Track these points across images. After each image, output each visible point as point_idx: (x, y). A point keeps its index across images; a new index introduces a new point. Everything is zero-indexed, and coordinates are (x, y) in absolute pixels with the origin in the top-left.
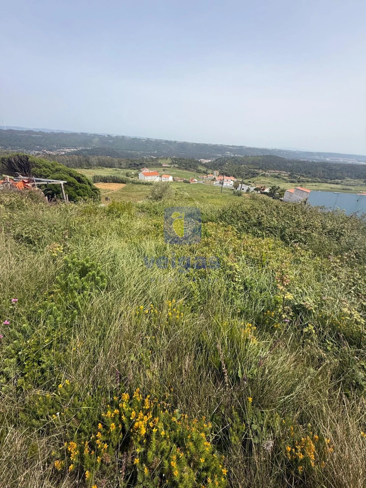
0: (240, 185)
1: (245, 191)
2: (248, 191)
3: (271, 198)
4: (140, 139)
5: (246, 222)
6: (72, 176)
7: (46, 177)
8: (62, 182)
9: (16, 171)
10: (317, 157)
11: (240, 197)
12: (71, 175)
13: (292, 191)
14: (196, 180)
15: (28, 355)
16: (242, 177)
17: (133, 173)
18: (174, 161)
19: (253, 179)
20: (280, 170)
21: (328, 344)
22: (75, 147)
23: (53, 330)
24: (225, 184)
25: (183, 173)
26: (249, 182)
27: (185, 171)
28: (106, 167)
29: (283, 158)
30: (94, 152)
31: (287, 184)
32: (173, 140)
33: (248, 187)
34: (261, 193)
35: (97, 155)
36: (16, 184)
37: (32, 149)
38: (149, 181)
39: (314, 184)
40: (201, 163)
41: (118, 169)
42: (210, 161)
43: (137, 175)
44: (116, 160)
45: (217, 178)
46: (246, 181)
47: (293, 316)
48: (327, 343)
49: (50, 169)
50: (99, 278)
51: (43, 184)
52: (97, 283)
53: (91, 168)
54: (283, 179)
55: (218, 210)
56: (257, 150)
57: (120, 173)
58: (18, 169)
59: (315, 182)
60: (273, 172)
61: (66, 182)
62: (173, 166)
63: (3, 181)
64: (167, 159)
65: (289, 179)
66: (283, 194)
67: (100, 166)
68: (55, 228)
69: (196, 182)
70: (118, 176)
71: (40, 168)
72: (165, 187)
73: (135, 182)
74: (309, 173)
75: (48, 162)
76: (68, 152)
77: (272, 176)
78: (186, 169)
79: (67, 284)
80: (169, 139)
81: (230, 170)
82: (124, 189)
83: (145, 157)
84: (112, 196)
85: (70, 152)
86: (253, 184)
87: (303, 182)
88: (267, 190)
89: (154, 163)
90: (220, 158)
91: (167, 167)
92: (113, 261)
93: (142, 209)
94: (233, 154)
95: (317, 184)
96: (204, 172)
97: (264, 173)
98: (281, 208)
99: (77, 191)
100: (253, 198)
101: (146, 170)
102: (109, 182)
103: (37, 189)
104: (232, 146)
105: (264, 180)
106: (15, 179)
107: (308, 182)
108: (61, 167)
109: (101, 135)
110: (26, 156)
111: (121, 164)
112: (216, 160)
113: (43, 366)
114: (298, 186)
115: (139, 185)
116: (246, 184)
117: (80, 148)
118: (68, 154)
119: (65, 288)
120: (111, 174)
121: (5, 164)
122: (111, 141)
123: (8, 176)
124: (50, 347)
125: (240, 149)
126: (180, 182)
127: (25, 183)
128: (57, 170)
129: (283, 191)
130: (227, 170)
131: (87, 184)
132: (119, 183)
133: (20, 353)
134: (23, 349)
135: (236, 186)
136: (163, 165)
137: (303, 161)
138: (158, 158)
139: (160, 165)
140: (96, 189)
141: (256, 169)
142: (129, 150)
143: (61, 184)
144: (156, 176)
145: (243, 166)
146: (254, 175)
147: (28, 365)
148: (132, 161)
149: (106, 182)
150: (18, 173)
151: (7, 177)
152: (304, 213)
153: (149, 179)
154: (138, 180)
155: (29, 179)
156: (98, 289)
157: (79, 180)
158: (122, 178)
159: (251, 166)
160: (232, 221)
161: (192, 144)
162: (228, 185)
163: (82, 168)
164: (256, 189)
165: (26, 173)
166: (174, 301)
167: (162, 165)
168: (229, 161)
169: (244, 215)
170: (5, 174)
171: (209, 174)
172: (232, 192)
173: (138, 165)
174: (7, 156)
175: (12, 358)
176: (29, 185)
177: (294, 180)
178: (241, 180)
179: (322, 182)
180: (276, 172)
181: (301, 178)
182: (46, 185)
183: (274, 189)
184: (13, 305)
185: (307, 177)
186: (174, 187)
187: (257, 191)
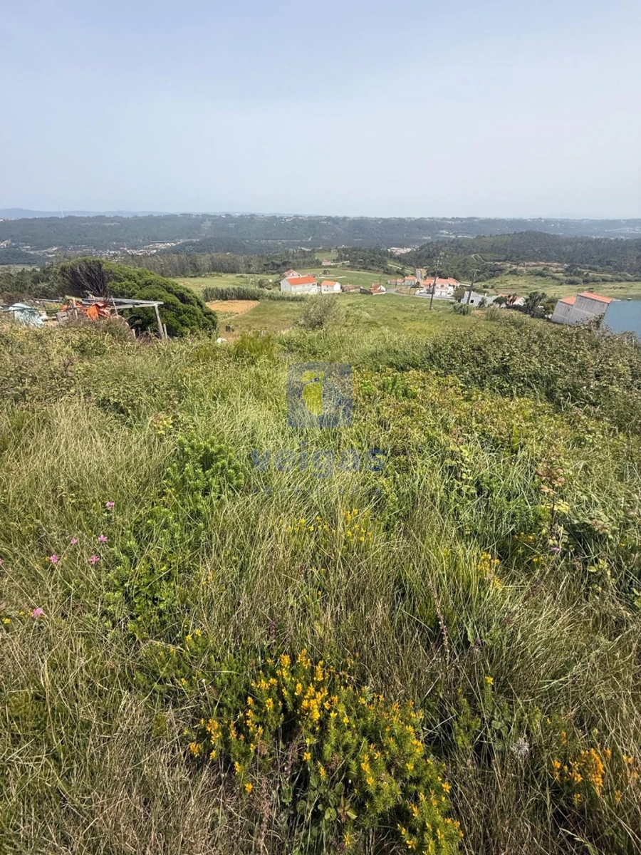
0: (467, 293)
1: (476, 304)
2: (482, 303)
3: (528, 316)
4: (281, 218)
5: (478, 366)
6: (171, 292)
7: (130, 297)
8: (156, 304)
9: (84, 288)
10: (627, 230)
11: (467, 318)
12: (169, 290)
13: (571, 300)
14: (383, 288)
15: (137, 589)
16: (471, 279)
17: (271, 281)
18: (343, 255)
19: (492, 280)
20: (548, 261)
21: (636, 596)
22: (173, 240)
23: (170, 552)
24: (437, 294)
25: (359, 276)
26: (485, 287)
27: (362, 272)
28: (225, 272)
29: (554, 236)
30: (203, 247)
31: (560, 287)
32: (341, 215)
33: (481, 296)
34: (508, 307)
35: (209, 252)
36: (87, 310)
37: (105, 248)
38: (299, 293)
39: (618, 285)
40: (392, 257)
41: (245, 275)
42: (409, 250)
43: (277, 284)
44: (241, 259)
45: (422, 282)
46: (478, 285)
47: (570, 544)
48: (633, 593)
49: (135, 282)
50: (231, 471)
51: (126, 309)
52: (230, 479)
53: (199, 276)
54: (554, 278)
55: (426, 345)
56: (502, 221)
57: (248, 282)
58: (86, 284)
59: (620, 281)
60: (534, 266)
61: (162, 303)
62: (341, 263)
63: (66, 306)
64: (330, 251)
65: (565, 278)
66: (553, 307)
67: (214, 270)
68: (155, 386)
69: (384, 291)
70: (244, 287)
71: (121, 280)
72: (328, 305)
73: (275, 296)
74: (608, 263)
75: (132, 270)
76: (161, 250)
77: (531, 273)
78: (365, 268)
79: (183, 480)
80: (333, 215)
81: (447, 267)
82: (257, 310)
83: (291, 250)
84: (237, 323)
85: (165, 250)
86: (491, 291)
87: (593, 281)
88: (520, 302)
89: (307, 260)
90: (428, 244)
91: (330, 266)
92: (252, 442)
93: (290, 346)
94: (454, 234)
95: (624, 284)
96: (398, 272)
97: (514, 267)
98: (548, 337)
99: (180, 317)
100: (492, 318)
101: (294, 275)
102: (232, 299)
103: (118, 317)
104: (453, 219)
105: (515, 283)
106: (84, 303)
107: (605, 280)
108: (152, 277)
109: (215, 216)
110: (98, 262)
111: (249, 266)
112: (421, 248)
113: (162, 606)
114: (583, 290)
115: (282, 303)
116: (479, 291)
117: (182, 241)
118: (163, 253)
119: (182, 486)
120: (234, 284)
121: (67, 278)
122: (232, 225)
123: (74, 299)
124: (169, 577)
125: (469, 224)
126: (353, 293)
127: (99, 307)
128: (146, 284)
129: (553, 301)
130: (441, 266)
131: (196, 304)
132: (248, 299)
133: (126, 585)
134: (131, 580)
135: (458, 296)
136: (323, 264)
137: (597, 240)
138: (313, 251)
139: (318, 264)
140: (211, 313)
141: (499, 261)
142: (263, 239)
143: (154, 307)
144: (311, 285)
145: (473, 256)
146: (495, 272)
147: (139, 603)
148: (268, 260)
149: (226, 299)
150: (88, 292)
151: (72, 300)
152: (596, 346)
153: (298, 290)
154: (280, 293)
155: (104, 302)
156: (232, 489)
157: (184, 299)
158: (253, 291)
159: (488, 256)
160: (452, 365)
161: (377, 220)
162: (444, 294)
163: (185, 277)
164: (497, 301)
165: (99, 291)
166: (355, 511)
167: (321, 263)
168: (445, 249)
169: (476, 354)
170: (68, 294)
171: (407, 275)
172: (451, 307)
173: (278, 266)
174: (69, 264)
175: (115, 591)
176: (106, 311)
177: (576, 278)
178: (468, 284)
179: (636, 281)
180: (538, 266)
181: (591, 274)
182: (130, 309)
183: (533, 299)
184: (108, 512)
185: (602, 272)
186: (343, 302)
187: (501, 304)
